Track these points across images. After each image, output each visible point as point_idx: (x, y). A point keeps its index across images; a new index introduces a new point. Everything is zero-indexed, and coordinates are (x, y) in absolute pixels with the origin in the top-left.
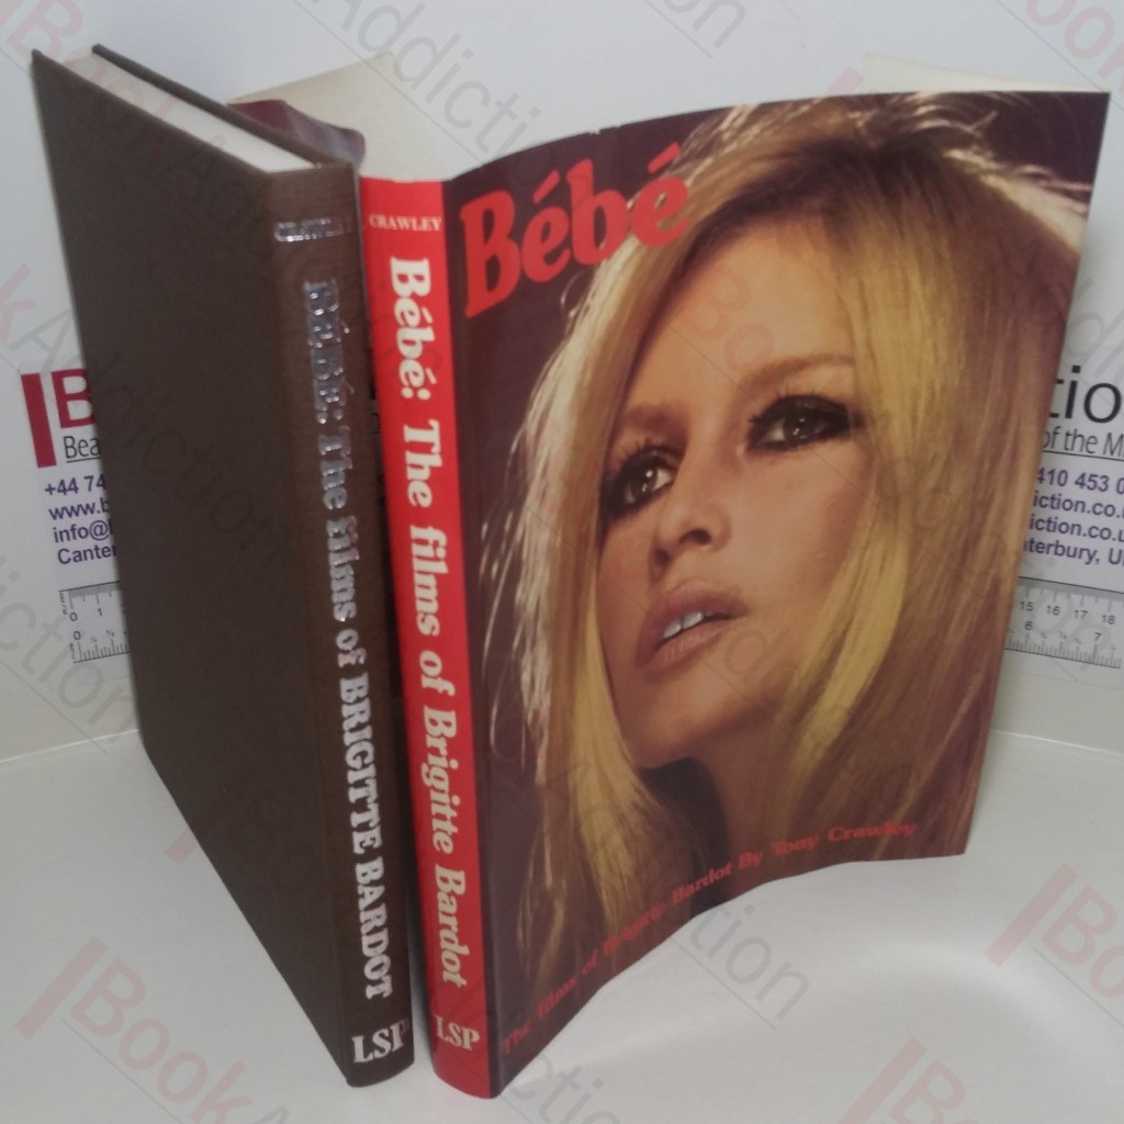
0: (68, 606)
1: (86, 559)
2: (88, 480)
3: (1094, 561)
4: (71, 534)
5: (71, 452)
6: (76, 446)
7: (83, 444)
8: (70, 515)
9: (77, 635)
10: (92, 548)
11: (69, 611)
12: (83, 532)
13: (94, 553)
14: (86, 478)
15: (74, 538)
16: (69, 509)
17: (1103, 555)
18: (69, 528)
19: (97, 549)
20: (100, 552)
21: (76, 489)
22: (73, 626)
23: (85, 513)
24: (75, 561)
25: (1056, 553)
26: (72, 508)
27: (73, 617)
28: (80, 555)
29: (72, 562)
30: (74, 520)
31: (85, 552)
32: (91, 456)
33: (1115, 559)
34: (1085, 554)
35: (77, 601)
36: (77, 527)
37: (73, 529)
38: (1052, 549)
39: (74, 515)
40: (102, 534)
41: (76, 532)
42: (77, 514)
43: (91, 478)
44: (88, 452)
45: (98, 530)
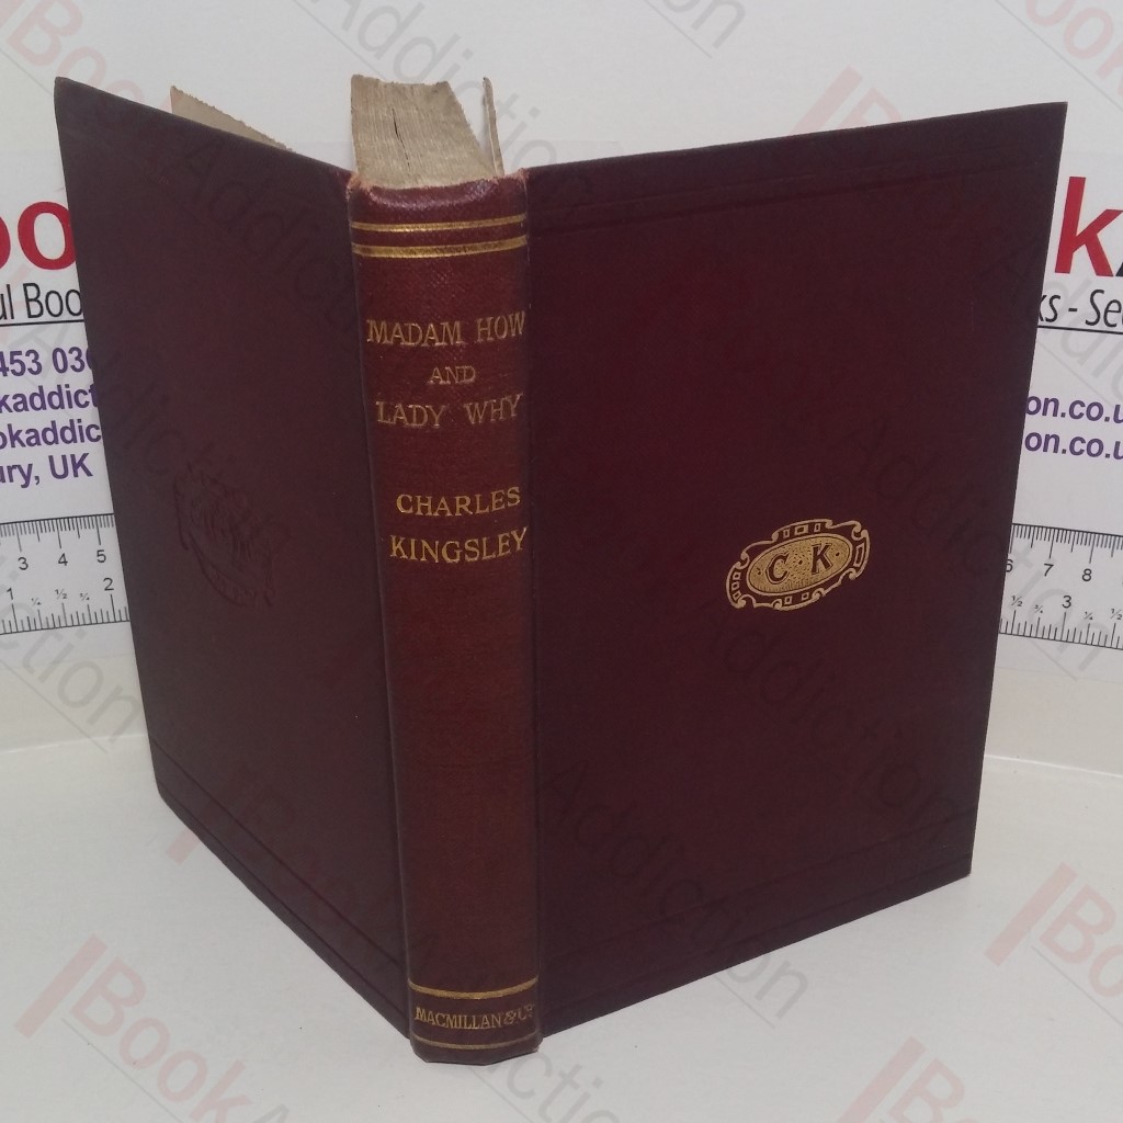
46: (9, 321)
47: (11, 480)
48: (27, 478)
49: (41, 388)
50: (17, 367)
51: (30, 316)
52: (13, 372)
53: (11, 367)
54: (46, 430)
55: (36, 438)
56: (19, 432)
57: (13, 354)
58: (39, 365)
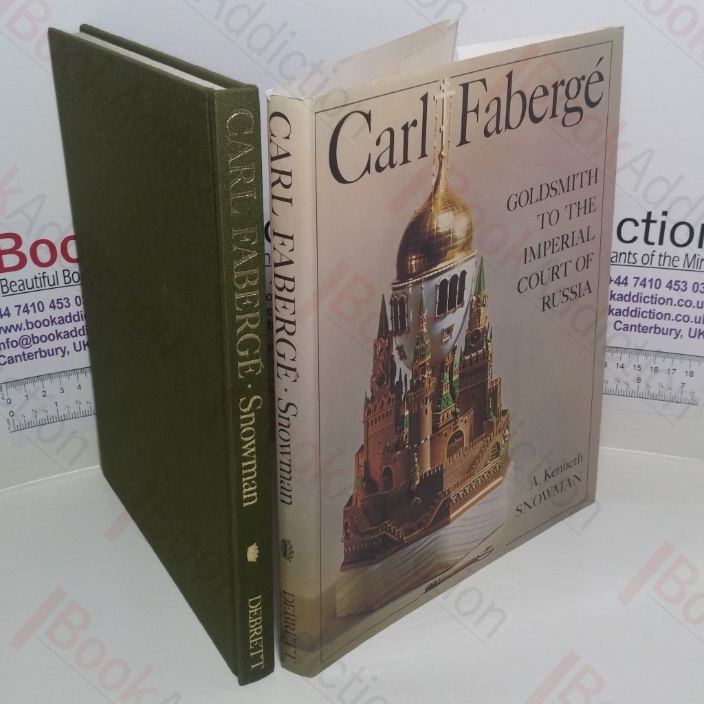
0: (5, 394)
1: (17, 362)
2: (18, 308)
3: (679, 337)
4: (6, 344)
5: (5, 289)
6: (8, 285)
7: (13, 284)
8: (5, 332)
9: (12, 414)
10: (21, 354)
11: (6, 398)
12: (14, 344)
13: (22, 357)
14: (16, 306)
15: (9, 348)
16: (5, 328)
17: (685, 333)
18: (5, 341)
19: (24, 354)
20: (26, 356)
21: (9, 315)
22: (9, 408)
23: (16, 330)
24: (9, 363)
25: (655, 333)
26: (7, 327)
27: (9, 401)
28: (12, 359)
29: (7, 363)
30: (8, 335)
31: (16, 357)
32: (18, 292)
33: (692, 334)
34: (673, 332)
35: (12, 390)
36: (10, 340)
37: (7, 342)
38: (653, 330)
39: (8, 332)
40: (27, 344)
41: (10, 344)
42: (10, 332)
43: (20, 306)
44: (17, 289)
45: (25, 342)
46: (57, 286)
47: (57, 354)
48: (64, 352)
49: (70, 313)
50: (60, 305)
51: (65, 283)
52: (58, 307)
53: (57, 305)
54: (72, 331)
55: (68, 335)
56: (60, 333)
57: (58, 300)
58: (69, 304)
